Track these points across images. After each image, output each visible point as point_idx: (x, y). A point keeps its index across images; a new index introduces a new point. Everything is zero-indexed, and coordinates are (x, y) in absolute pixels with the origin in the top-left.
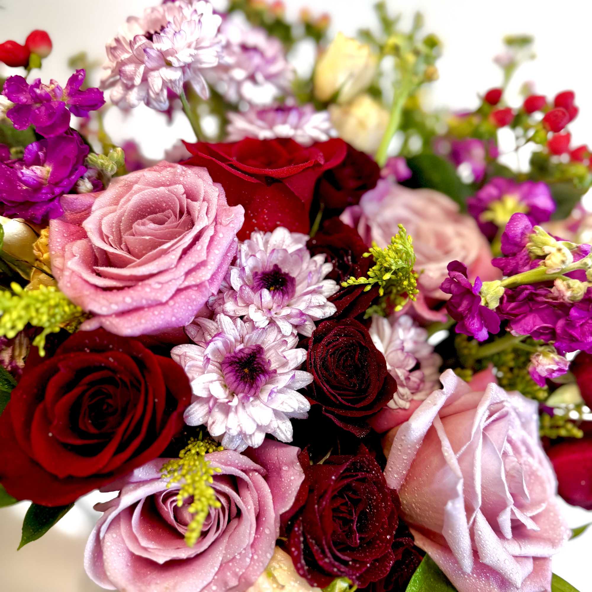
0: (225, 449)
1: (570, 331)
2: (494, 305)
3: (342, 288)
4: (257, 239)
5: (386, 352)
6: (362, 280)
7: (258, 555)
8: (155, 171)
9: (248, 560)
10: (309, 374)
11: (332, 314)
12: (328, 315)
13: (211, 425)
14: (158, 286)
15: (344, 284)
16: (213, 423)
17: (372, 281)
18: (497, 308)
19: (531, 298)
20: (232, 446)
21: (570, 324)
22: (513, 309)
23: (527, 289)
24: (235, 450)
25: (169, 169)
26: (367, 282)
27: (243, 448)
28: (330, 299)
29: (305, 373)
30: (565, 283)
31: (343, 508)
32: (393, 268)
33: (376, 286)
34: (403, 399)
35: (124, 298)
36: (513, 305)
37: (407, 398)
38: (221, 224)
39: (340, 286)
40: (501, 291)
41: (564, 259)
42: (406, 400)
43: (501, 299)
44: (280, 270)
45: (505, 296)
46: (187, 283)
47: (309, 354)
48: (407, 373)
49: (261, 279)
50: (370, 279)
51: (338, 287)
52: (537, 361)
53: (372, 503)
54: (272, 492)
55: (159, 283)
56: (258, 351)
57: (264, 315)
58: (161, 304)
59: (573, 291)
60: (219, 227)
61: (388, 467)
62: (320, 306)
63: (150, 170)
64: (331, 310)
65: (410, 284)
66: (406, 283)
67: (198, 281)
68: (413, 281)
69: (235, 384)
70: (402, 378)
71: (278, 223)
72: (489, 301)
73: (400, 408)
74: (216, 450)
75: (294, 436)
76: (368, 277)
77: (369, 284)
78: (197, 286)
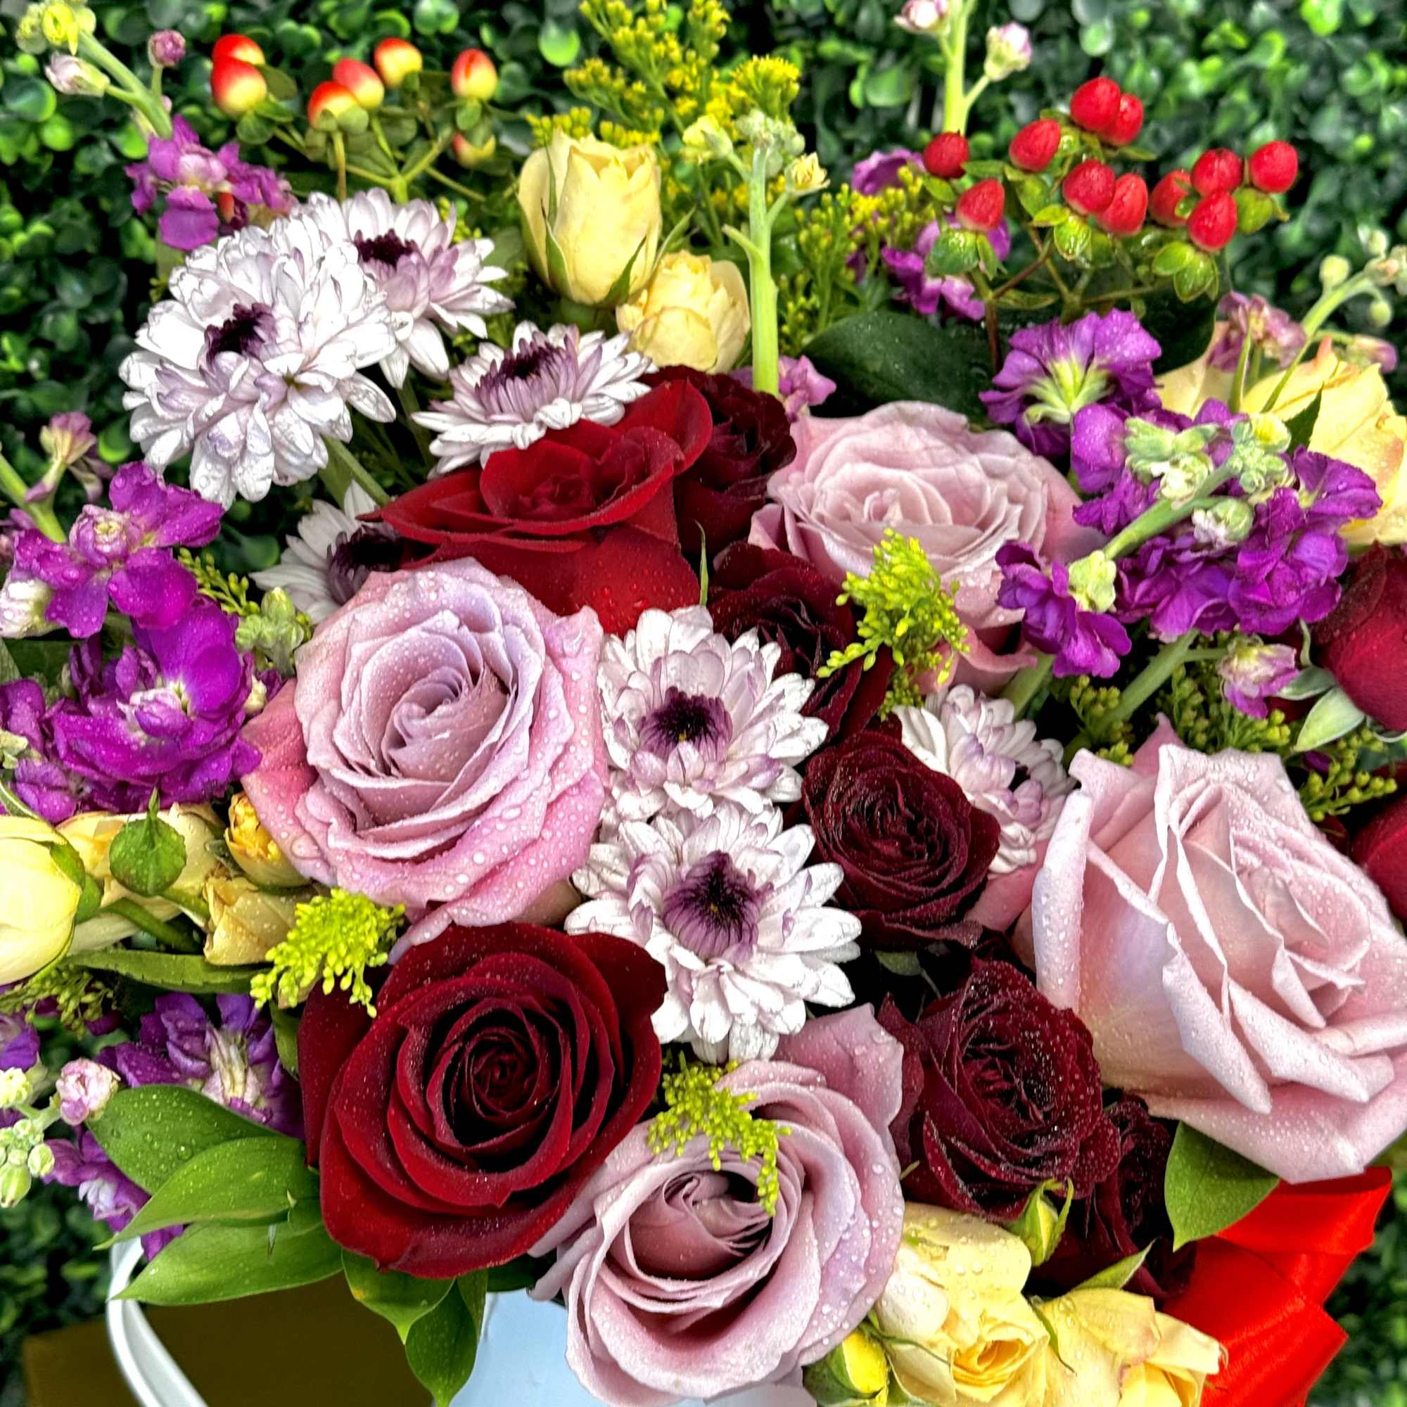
0: (740, 1065)
1: (1251, 596)
2: (1106, 600)
3: (820, 683)
4: (614, 653)
5: (949, 769)
6: (854, 651)
7: (879, 1220)
8: (367, 601)
9: (867, 1233)
10: (832, 865)
11: (823, 737)
12: (815, 744)
13: (701, 1028)
14: (515, 813)
15: (824, 672)
16: (703, 1021)
17: (872, 644)
18: (1116, 603)
19: (1169, 560)
20: (752, 1050)
21: (1247, 584)
22: (1146, 593)
23: (1154, 547)
24: (759, 1058)
25: (396, 587)
26: (864, 651)
27: (771, 1046)
28: (806, 711)
29: (824, 866)
30: (1209, 514)
31: (989, 1075)
32: (906, 607)
33: (884, 652)
34: (1019, 848)
35: (472, 858)
36: (1142, 587)
37: (1026, 842)
38: (564, 655)
39: (815, 677)
40: (1111, 570)
41: (1189, 476)
42: (1025, 846)
43: (1118, 583)
44: (682, 694)
45: (1122, 574)
46: (559, 788)
47: (816, 832)
48: (1008, 795)
49: (658, 727)
50: (868, 643)
51: (810, 684)
52: (1230, 672)
53: (1037, 1046)
54: (856, 1103)
55: (514, 807)
56: (721, 861)
57: (700, 792)
58: (534, 842)
59: (1227, 524)
60: (564, 663)
61: (1042, 973)
62: (794, 733)
63: (357, 606)
64: (816, 731)
65: (948, 624)
66: (938, 625)
67: (577, 776)
68: (948, 615)
69: (711, 937)
70: (1002, 806)
71: (639, 604)
72: (1093, 597)
73: (1020, 867)
74: (725, 1073)
75: (855, 988)
76: (862, 640)
77: (870, 652)
78: (578, 785)
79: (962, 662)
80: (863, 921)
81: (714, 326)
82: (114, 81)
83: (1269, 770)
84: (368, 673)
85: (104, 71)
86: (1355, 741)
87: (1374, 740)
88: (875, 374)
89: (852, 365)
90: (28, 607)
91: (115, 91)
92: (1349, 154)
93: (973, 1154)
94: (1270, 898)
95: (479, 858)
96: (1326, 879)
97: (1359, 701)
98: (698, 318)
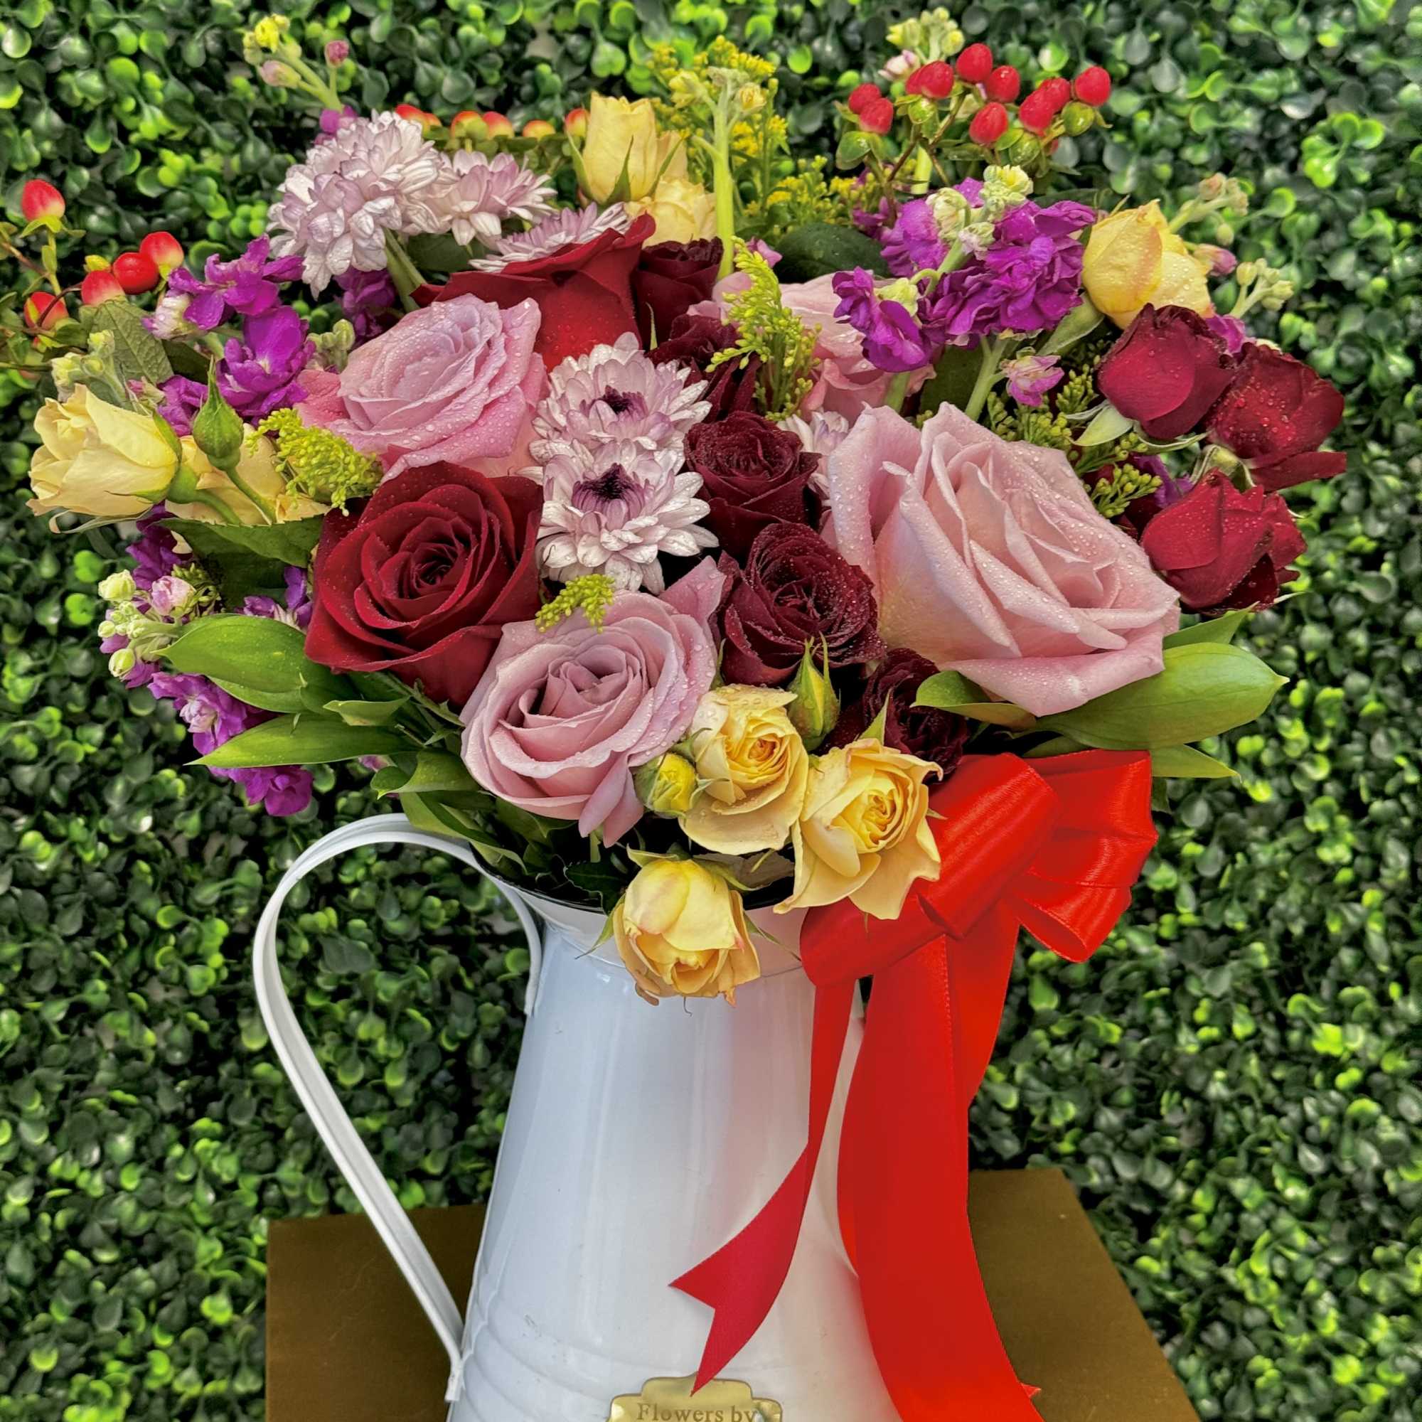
6: (730, 352)
7: (695, 680)
10: (696, 474)
11: (707, 411)
12: (701, 415)
13: (583, 559)
14: (463, 407)
15: (710, 368)
16: (585, 555)
17: (746, 350)
18: (918, 315)
26: (740, 354)
29: (691, 474)
33: (755, 358)
40: (912, 290)
43: (922, 304)
44: (615, 391)
45: (926, 300)
50: (742, 349)
55: (463, 404)
56: (615, 469)
58: (472, 425)
60: (511, 331)
64: (706, 407)
67: (507, 389)
76: (738, 347)
77: (744, 355)
78: (507, 395)
79: (829, 388)
80: (711, 505)
81: (698, 223)
82: (303, 79)
83: (1056, 460)
84: (389, 360)
85: (297, 70)
86: (1124, 443)
87: (1139, 442)
88: (820, 260)
89: (804, 257)
90: (175, 314)
91: (304, 85)
92: (1366, 293)
93: (759, 628)
94: (1024, 510)
95: (430, 427)
96: (1091, 531)
97: (1126, 413)
98: (684, 213)
